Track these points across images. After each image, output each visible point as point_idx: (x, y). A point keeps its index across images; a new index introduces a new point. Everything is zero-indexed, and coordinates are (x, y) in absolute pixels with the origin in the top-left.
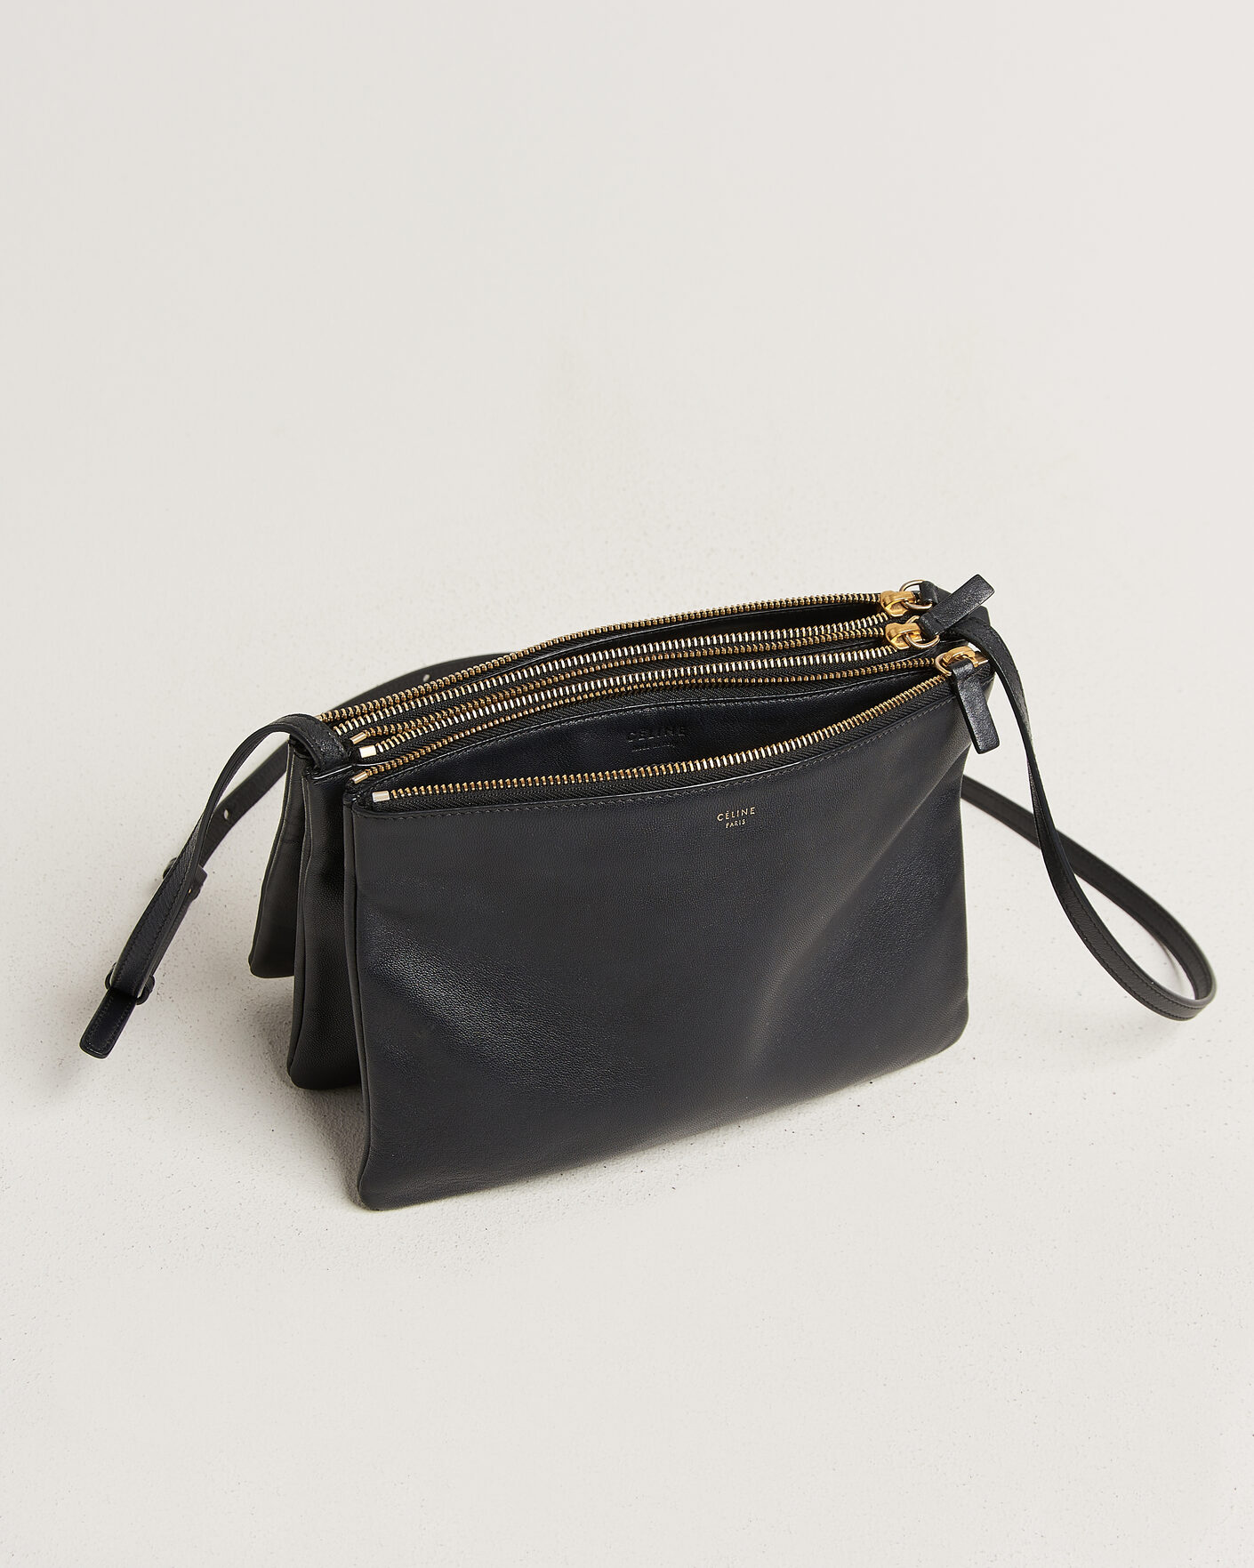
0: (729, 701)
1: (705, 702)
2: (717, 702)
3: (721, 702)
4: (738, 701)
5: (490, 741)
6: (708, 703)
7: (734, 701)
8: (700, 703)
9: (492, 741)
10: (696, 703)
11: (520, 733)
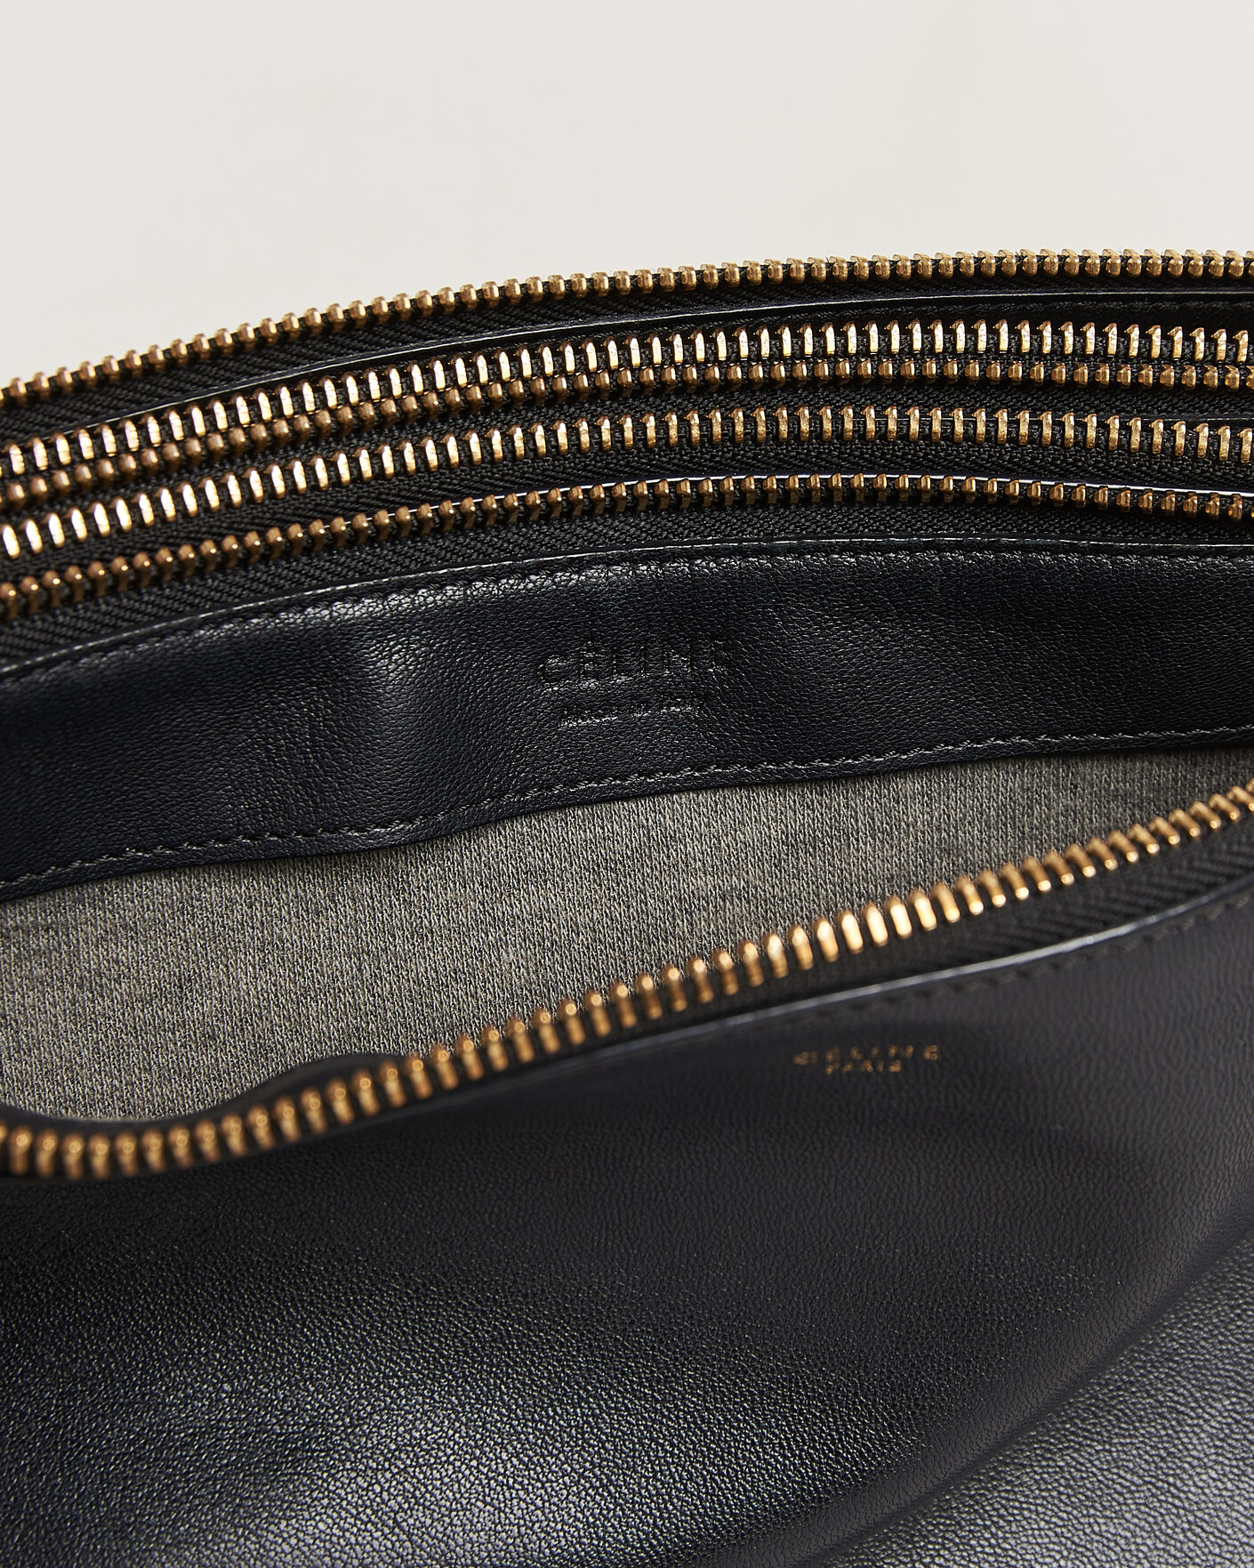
0: (868, 549)
1: (789, 550)
2: (829, 550)
3: (843, 549)
4: (897, 549)
5: (48, 664)
6: (799, 552)
7: (884, 550)
8: (772, 553)
9: (57, 661)
10: (758, 552)
11: (161, 635)
